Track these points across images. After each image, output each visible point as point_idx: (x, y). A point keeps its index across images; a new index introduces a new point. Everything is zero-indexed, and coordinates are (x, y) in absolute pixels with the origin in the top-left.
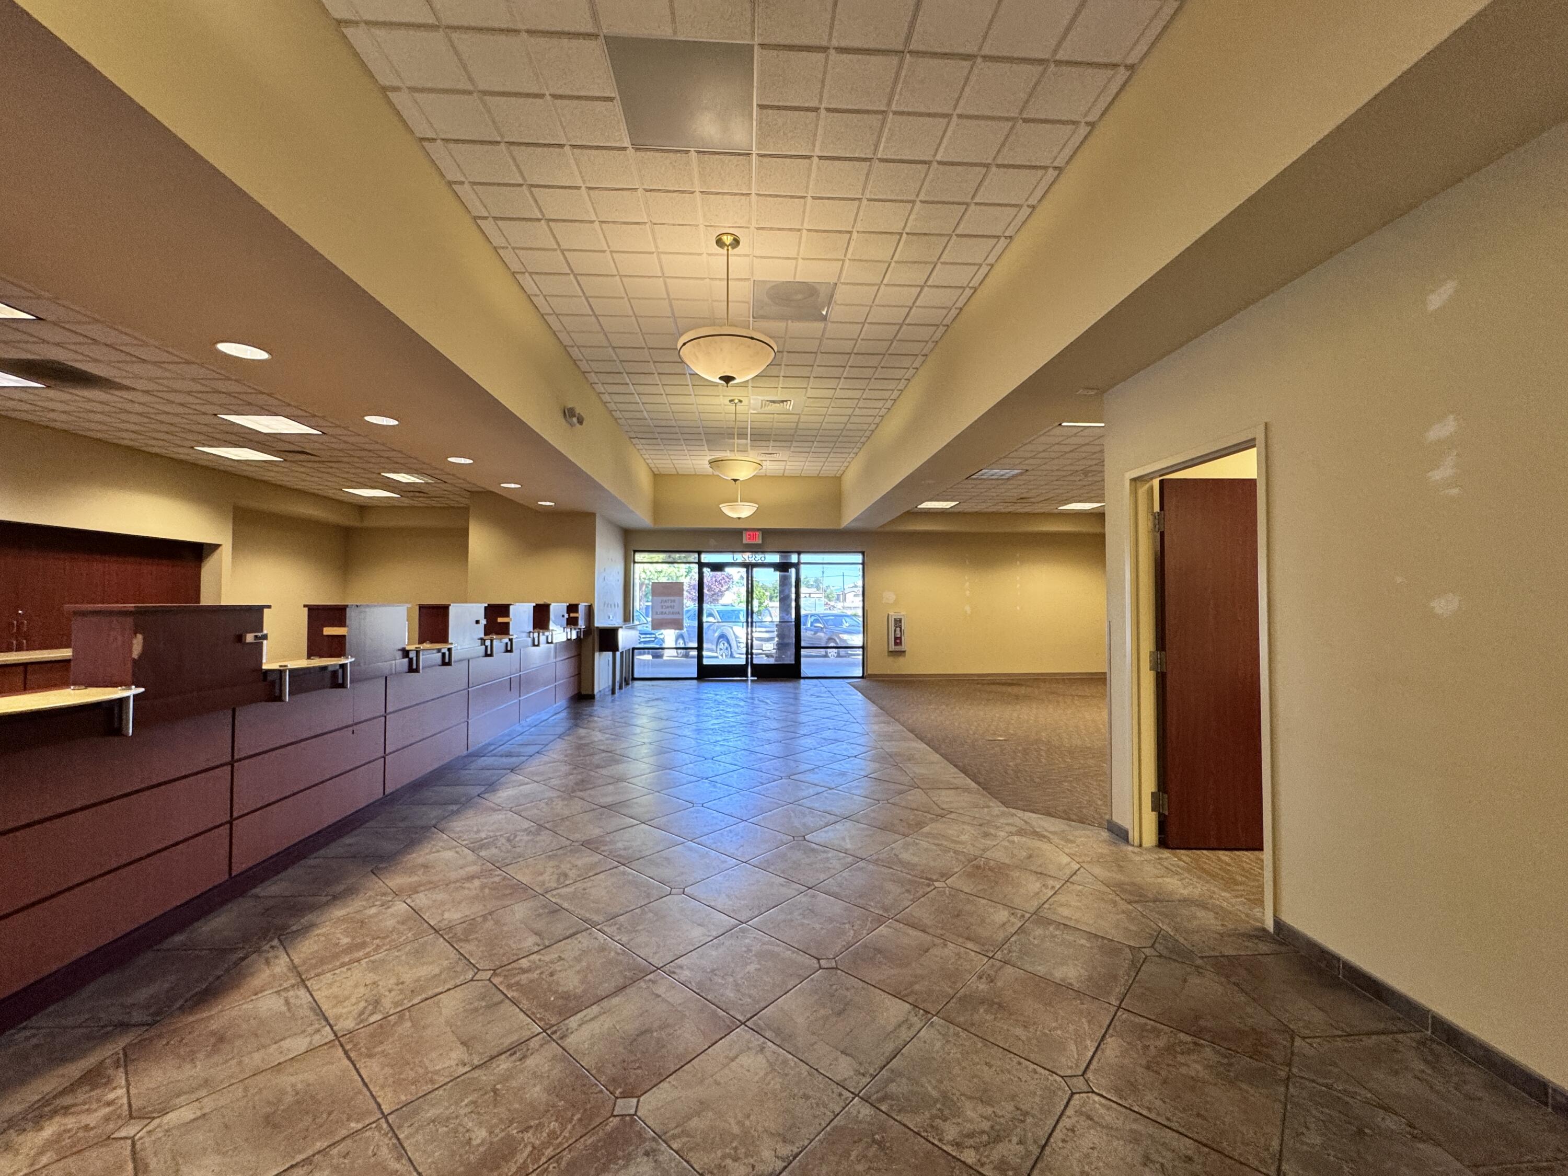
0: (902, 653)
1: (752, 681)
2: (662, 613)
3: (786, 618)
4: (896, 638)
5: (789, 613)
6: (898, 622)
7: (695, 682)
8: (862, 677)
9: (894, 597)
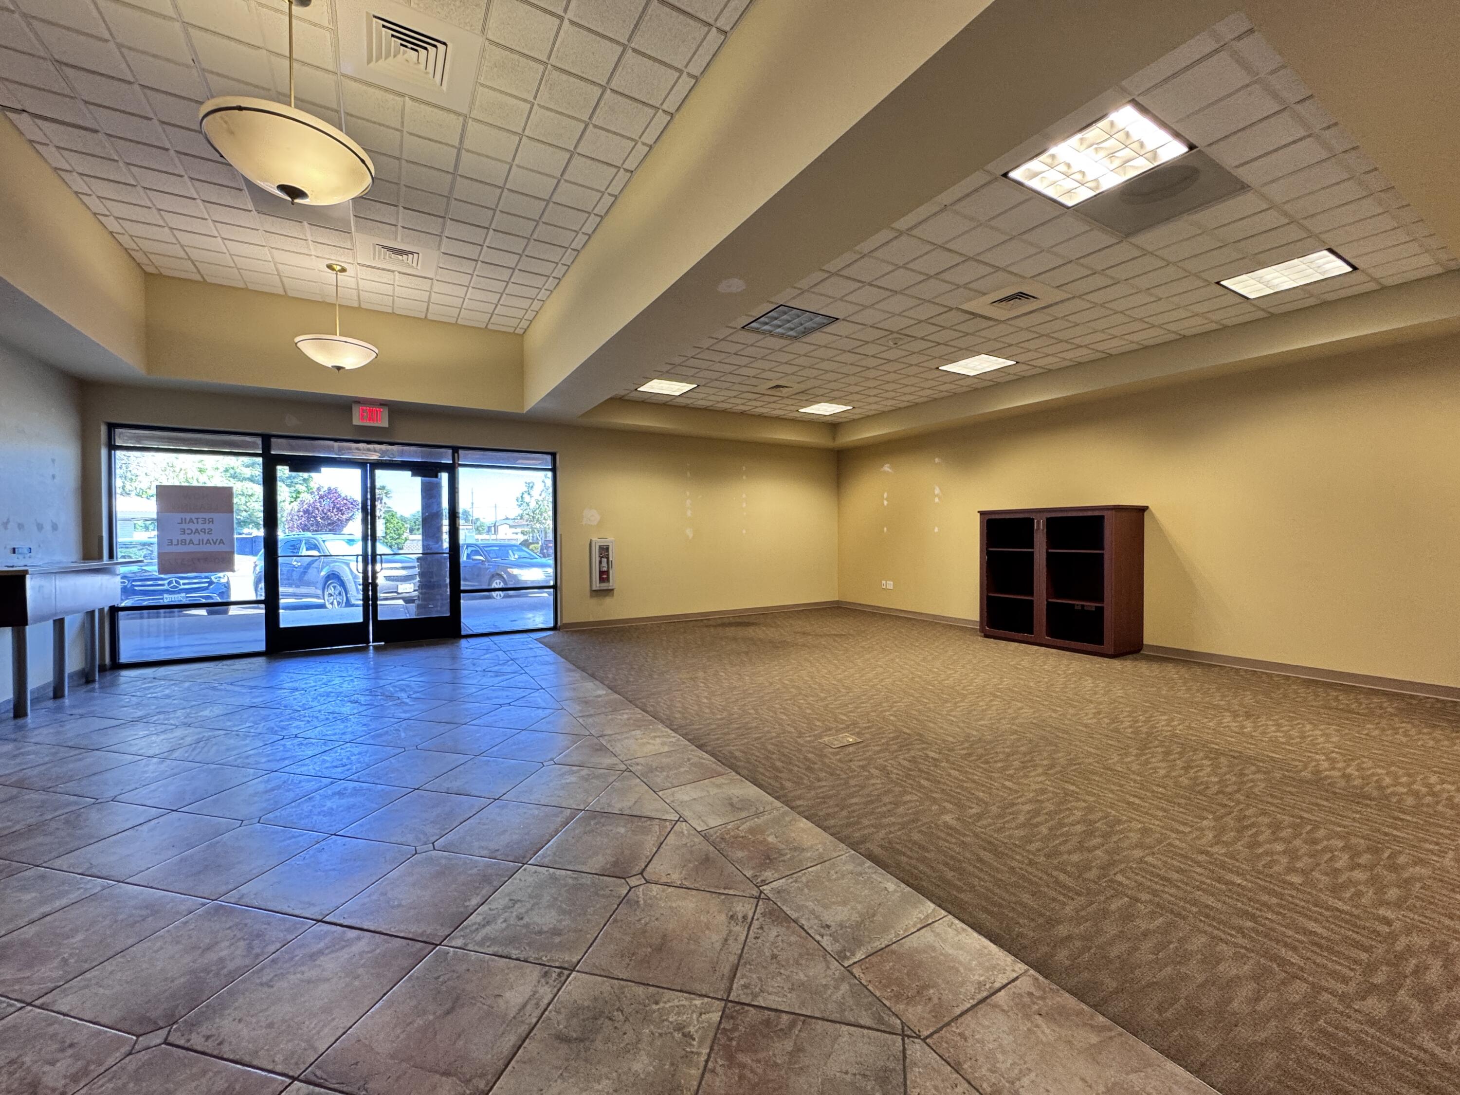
0: (609, 592)
1: (375, 648)
2: (183, 542)
3: (435, 547)
4: (601, 573)
5: (439, 539)
6: (604, 551)
7: (261, 660)
8: (555, 628)
9: (598, 518)
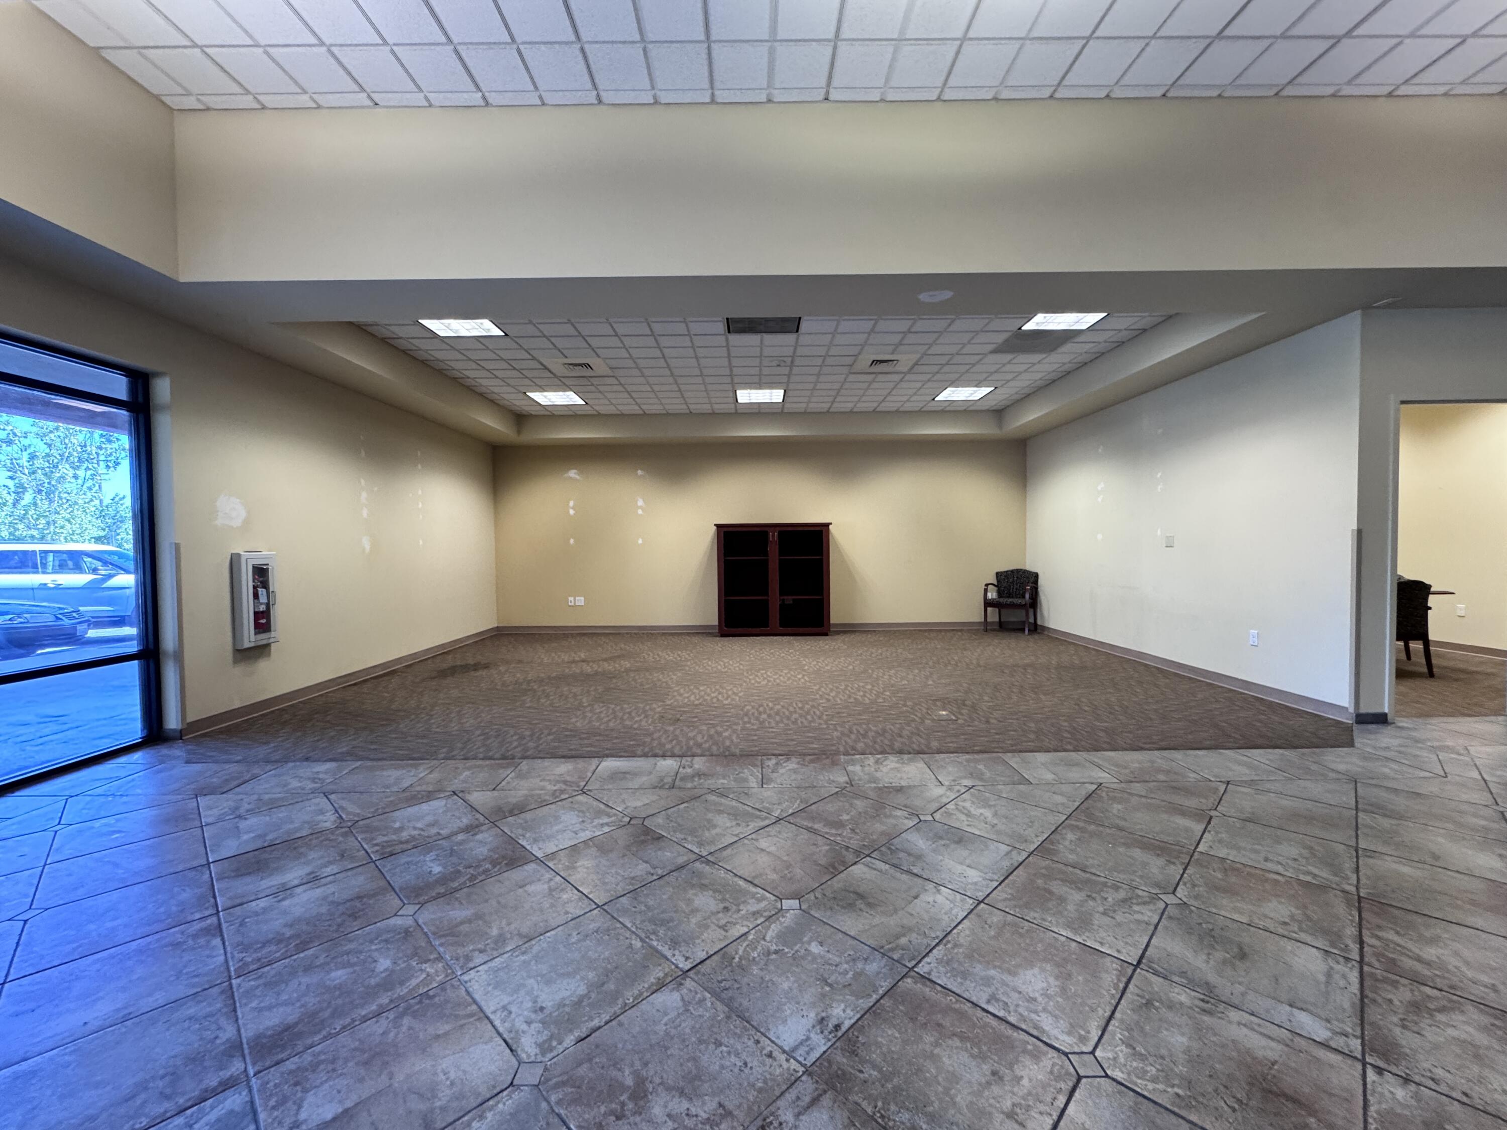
0: (267, 649)
4: (258, 615)
6: (261, 573)
9: (243, 514)
